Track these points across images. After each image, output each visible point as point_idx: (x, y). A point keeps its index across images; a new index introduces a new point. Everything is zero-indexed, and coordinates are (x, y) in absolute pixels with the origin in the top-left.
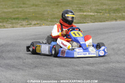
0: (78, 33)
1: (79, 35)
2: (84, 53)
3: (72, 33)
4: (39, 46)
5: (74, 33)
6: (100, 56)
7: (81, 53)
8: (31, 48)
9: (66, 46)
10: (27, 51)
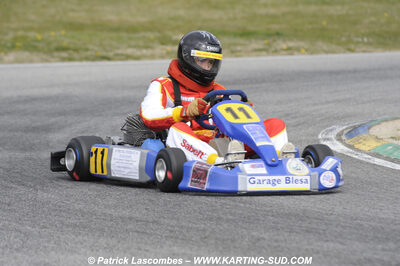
0: (241, 109)
1: (248, 117)
2: (271, 178)
3: (221, 108)
4: (102, 153)
5: (228, 110)
6: (323, 191)
7: (261, 178)
8: (69, 158)
9: (200, 153)
10: (53, 170)
